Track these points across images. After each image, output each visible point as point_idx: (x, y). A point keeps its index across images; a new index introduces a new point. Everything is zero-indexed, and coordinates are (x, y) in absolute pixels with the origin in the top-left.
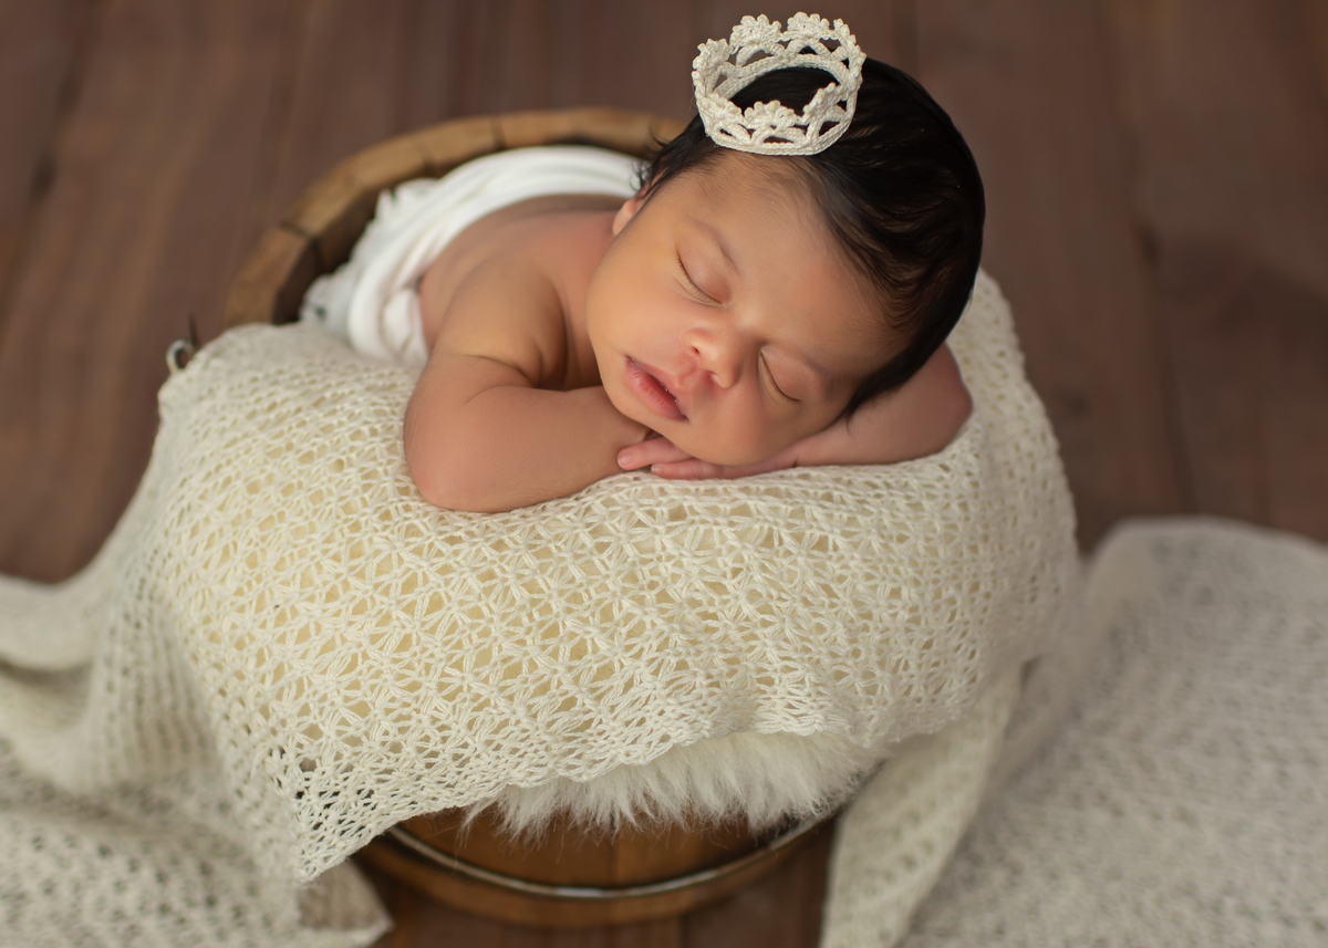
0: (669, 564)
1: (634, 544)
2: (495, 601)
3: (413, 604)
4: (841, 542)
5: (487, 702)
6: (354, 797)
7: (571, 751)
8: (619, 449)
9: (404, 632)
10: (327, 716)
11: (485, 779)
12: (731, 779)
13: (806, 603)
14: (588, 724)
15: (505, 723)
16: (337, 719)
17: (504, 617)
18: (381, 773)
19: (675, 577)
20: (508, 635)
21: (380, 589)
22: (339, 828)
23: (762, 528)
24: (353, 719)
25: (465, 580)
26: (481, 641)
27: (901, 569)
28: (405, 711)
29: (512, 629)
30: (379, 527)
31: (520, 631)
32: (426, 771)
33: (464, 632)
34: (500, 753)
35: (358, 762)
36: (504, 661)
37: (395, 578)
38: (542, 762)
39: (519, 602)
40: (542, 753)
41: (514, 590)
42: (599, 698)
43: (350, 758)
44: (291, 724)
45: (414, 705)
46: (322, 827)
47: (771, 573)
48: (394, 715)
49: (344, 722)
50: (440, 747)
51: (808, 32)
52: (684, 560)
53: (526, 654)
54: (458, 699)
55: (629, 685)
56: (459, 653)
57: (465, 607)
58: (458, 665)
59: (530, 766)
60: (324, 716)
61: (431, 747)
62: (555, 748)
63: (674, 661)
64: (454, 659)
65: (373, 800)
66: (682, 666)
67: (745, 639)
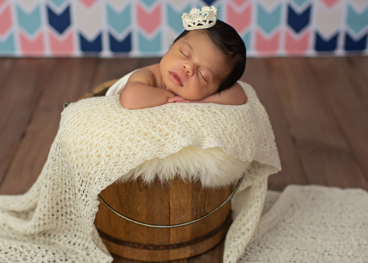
0: (180, 115)
1: (172, 112)
2: (141, 121)
3: (123, 124)
4: (219, 113)
5: (140, 141)
6: (108, 171)
7: (160, 150)
8: (168, 98)
9: (120, 130)
10: (103, 151)
11: (140, 158)
12: (197, 164)
13: (212, 123)
14: (163, 145)
15: (145, 145)
16: (105, 151)
17: (144, 124)
18: (115, 163)
19: (182, 117)
20: (145, 127)
21: (115, 123)
22: (105, 179)
23: (201, 109)
24: (109, 150)
25: (134, 118)
26: (138, 129)
27: (233, 120)
28: (121, 146)
29: (145, 126)
30: (115, 112)
31: (147, 127)
32: (126, 160)
33: (134, 127)
34: (143, 151)
35: (110, 162)
36: (144, 132)
37: (118, 120)
38: (153, 152)
39: (147, 121)
40: (153, 150)
41: (146, 119)
42: (166, 140)
43: (108, 160)
44: (94, 155)
45: (123, 144)
46: (101, 179)
47: (204, 117)
48: (118, 147)
49: (107, 152)
50: (129, 153)
51: (206, 10)
52: (184, 114)
53: (149, 131)
54: (133, 141)
55: (173, 136)
56: (133, 131)
57: (135, 123)
58: (133, 134)
59: (150, 153)
60: (102, 151)
61: (127, 153)
62: (156, 150)
63: (183, 131)
64: (132, 133)
65: (113, 171)
66: (184, 132)
67: (199, 129)
